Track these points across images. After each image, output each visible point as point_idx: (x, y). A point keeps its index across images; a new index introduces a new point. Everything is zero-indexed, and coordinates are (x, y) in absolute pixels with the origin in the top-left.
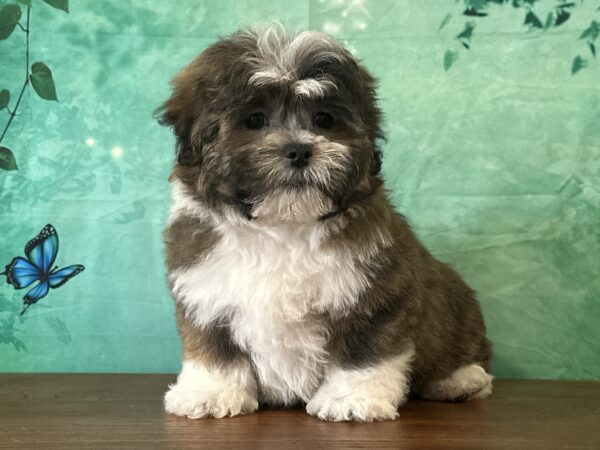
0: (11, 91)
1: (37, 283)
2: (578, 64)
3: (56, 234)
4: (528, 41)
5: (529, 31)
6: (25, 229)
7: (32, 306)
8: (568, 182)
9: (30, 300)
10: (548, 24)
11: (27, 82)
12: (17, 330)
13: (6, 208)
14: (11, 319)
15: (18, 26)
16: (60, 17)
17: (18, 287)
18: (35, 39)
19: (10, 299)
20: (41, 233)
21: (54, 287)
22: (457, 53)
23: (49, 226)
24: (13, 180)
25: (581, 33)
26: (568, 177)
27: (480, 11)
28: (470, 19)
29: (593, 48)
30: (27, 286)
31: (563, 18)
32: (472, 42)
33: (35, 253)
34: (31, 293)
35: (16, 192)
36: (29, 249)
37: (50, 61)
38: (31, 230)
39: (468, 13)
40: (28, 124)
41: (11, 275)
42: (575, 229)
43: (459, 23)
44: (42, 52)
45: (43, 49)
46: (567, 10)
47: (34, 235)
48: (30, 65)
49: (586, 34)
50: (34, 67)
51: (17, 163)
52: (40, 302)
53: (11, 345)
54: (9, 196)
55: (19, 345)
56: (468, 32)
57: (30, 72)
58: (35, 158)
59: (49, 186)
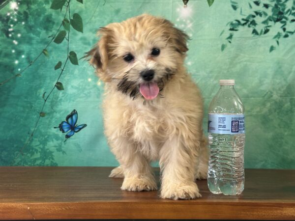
0: (62, 62)
1: (70, 130)
2: (272, 49)
3: (77, 113)
4: (253, 40)
5: (253, 37)
6: (66, 111)
7: (68, 139)
8: (267, 93)
9: (68, 137)
10: (261, 34)
11: (68, 59)
12: (63, 147)
13: (60, 104)
14: (61, 143)
15: (65, 39)
16: (80, 35)
17: (63, 132)
18: (71, 43)
19: (61, 136)
20: (72, 113)
21: (76, 132)
22: (226, 45)
23: (75, 110)
24: (62, 94)
25: (274, 36)
26: (267, 91)
27: (236, 29)
28: (232, 32)
29: (278, 42)
30: (67, 132)
31: (267, 31)
32: (232, 41)
33: (70, 120)
34: (68, 134)
35: (63, 98)
36: (67, 118)
37: (76, 51)
38: (68, 112)
39: (231, 30)
40: (68, 74)
41: (61, 128)
42: (270, 110)
43: (227, 33)
44: (73, 47)
45: (74, 47)
46: (268, 28)
47: (69, 113)
48: (69, 52)
49: (275, 37)
50: (70, 53)
51: (64, 87)
52: (71, 137)
53: (61, 152)
54: (61, 100)
55: (64, 152)
56: (231, 37)
57: (69, 55)
58: (70, 86)
59: (75, 96)
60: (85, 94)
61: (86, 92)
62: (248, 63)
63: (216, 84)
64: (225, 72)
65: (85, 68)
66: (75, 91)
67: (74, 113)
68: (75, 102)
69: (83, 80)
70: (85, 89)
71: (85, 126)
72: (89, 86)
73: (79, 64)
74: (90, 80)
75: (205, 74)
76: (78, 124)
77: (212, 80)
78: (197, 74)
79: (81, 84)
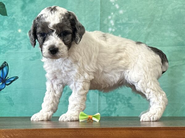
1: (1, 83)
3: (8, 65)
20: (2, 65)
21: (7, 85)
23: (5, 62)
33: (0, 72)
59: (5, 48)
60: (16, 45)
61: (16, 43)
62: (182, 10)
63: (150, 32)
64: (158, 20)
65: (14, 19)
66: (4, 42)
67: (5, 65)
68: (5, 54)
69: (12, 31)
70: (15, 40)
71: (17, 78)
72: (19, 37)
73: (8, 15)
74: (20, 31)
75: (138, 22)
76: (9, 76)
77: (145, 29)
78: (130, 22)
79: (11, 35)
